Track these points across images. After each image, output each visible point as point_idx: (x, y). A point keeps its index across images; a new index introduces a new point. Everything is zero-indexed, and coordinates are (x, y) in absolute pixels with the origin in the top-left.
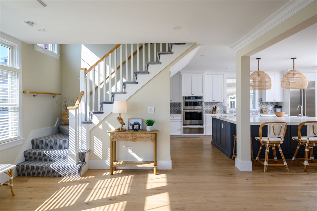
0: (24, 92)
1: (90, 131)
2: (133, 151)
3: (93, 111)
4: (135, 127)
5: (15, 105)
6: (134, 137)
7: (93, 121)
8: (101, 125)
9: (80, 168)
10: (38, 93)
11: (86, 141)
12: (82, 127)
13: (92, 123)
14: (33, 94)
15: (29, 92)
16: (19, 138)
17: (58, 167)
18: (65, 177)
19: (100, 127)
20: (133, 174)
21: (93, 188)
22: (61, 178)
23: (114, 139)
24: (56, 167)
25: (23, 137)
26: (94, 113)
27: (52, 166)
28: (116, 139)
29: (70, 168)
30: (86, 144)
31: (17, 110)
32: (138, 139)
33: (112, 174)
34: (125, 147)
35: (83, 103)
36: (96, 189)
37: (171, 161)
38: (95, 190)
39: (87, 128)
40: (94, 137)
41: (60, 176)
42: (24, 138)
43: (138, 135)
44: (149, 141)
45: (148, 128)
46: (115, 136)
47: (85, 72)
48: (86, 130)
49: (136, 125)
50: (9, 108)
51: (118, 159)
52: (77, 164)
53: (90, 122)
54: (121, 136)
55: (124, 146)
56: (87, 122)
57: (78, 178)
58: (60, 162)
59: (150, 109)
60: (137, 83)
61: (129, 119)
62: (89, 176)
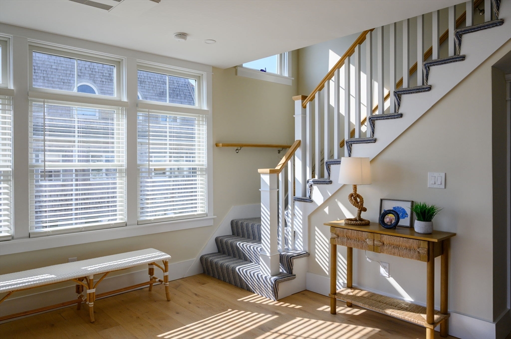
0: (217, 145)
1: (309, 217)
2: (391, 274)
3: (316, 178)
4: (388, 219)
5: (202, 165)
6: (378, 241)
7: (313, 198)
8: (328, 207)
9: (274, 283)
10: (242, 146)
11: (301, 235)
12: (296, 207)
13: (312, 201)
14: (236, 148)
15: (221, 144)
16: (207, 216)
17: (245, 273)
18: (256, 294)
19: (326, 210)
20: (377, 327)
21: (272, 329)
22: (250, 293)
23: (336, 239)
24: (243, 272)
25: (214, 215)
26: (316, 182)
27: (239, 269)
28: (339, 239)
29: (261, 279)
30: (302, 240)
31: (204, 173)
32: (385, 248)
33: (334, 312)
34: (370, 261)
35: (298, 163)
36: (276, 332)
37: (494, 326)
38: (274, 333)
39: (304, 211)
40: (316, 228)
41: (249, 291)
42: (216, 217)
43: (386, 239)
44: (412, 257)
45: (419, 226)
46: (338, 232)
47: (302, 102)
48: (301, 213)
49: (391, 216)
50: (168, 170)
51: (359, 284)
52: (273, 276)
53: (310, 200)
54: (350, 235)
55: (368, 259)
56: (306, 199)
57: (272, 302)
58: (257, 264)
59: (434, 179)
60: (401, 115)
61: (381, 200)
62: (291, 304)
